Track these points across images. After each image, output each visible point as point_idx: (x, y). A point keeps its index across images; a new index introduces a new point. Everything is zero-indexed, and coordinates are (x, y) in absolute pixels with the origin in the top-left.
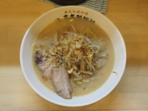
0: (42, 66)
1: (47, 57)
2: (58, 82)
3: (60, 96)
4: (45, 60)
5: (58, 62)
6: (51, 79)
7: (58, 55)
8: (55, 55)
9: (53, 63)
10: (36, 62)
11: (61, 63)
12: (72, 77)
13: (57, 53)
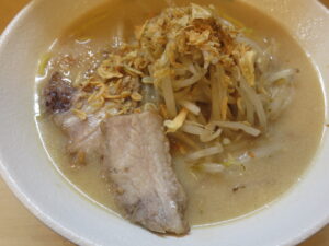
0: (67, 116)
1: (89, 88)
2: (127, 170)
4: (81, 99)
5: (128, 98)
6: (102, 158)
7: (127, 78)
8: (115, 79)
9: (109, 104)
10: (48, 104)
11: (139, 104)
12: (182, 151)
13: (122, 70)
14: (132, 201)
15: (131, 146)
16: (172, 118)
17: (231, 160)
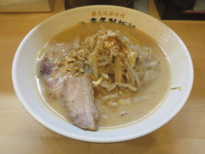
0: (49, 77)
1: (61, 65)
2: (73, 102)
3: (76, 125)
4: (56, 70)
5: (77, 71)
6: (63, 96)
7: (78, 62)
8: (72, 62)
9: (69, 73)
10: (41, 71)
11: (82, 73)
12: (100, 96)
13: (76, 58)
14: (74, 115)
15: (76, 91)
16: (96, 80)
17: (122, 101)
